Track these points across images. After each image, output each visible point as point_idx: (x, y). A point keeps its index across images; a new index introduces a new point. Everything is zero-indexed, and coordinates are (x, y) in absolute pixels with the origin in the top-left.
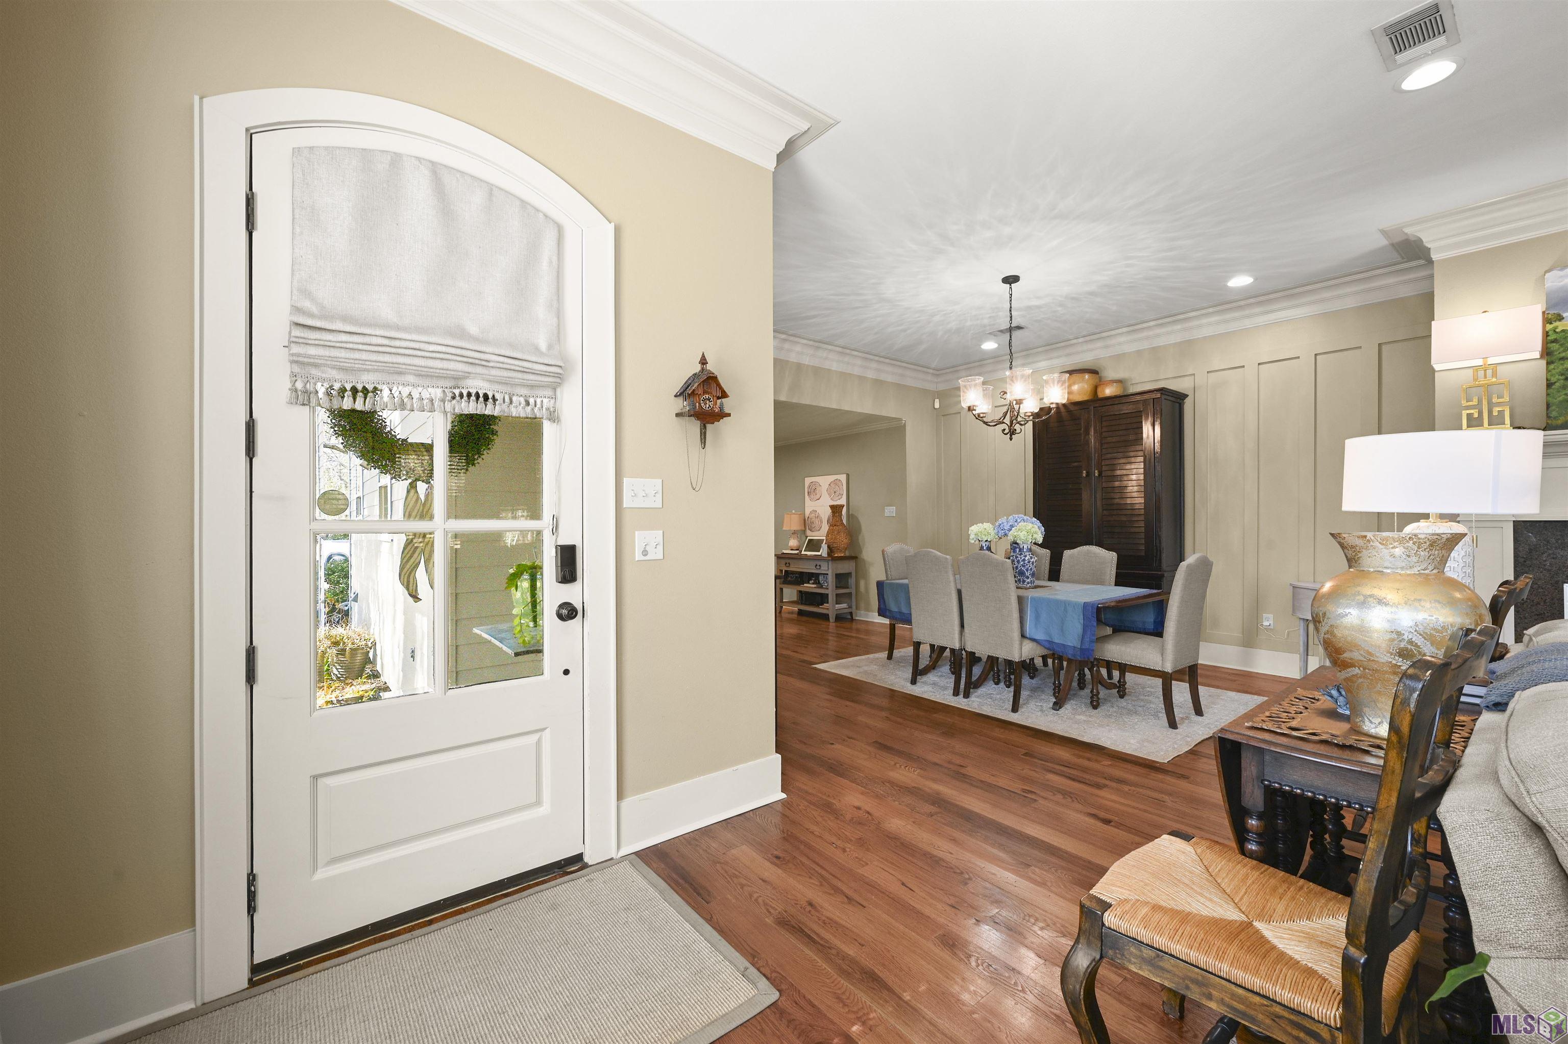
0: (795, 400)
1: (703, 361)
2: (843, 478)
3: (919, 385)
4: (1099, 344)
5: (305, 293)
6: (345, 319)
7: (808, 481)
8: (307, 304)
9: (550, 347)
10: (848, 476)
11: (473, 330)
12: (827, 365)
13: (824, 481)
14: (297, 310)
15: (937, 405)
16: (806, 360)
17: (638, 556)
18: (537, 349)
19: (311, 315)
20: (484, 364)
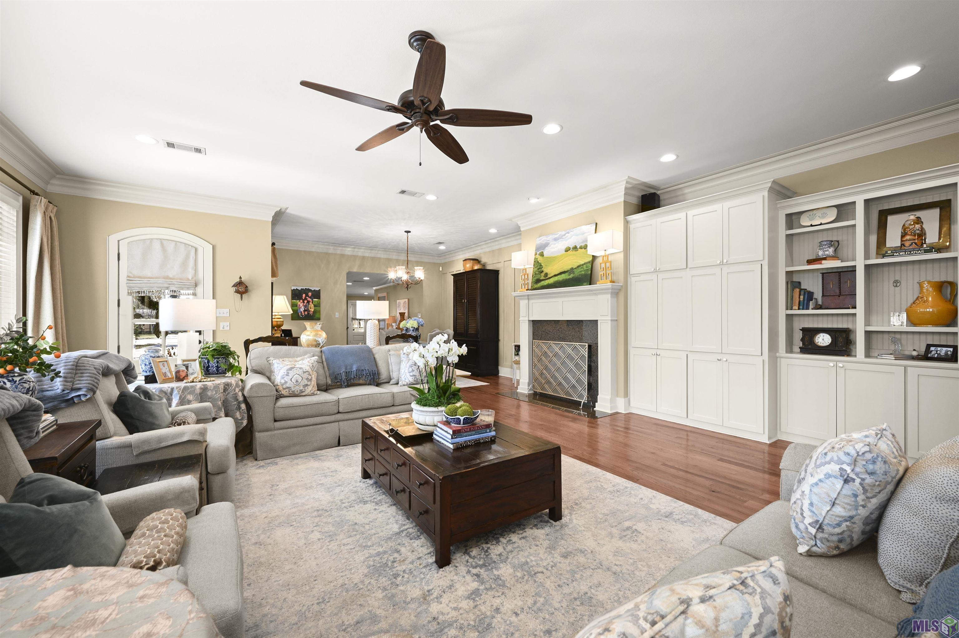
0: (361, 271)
1: (240, 278)
2: (407, 300)
3: (431, 261)
4: (479, 248)
5: (131, 273)
6: (138, 277)
7: (398, 301)
8: (130, 275)
9: (192, 278)
10: (409, 299)
11: (171, 276)
12: (378, 256)
13: (402, 301)
14: (128, 276)
15: (441, 269)
16: (367, 255)
17: (221, 329)
18: (188, 279)
19: (131, 277)
20: (174, 284)
